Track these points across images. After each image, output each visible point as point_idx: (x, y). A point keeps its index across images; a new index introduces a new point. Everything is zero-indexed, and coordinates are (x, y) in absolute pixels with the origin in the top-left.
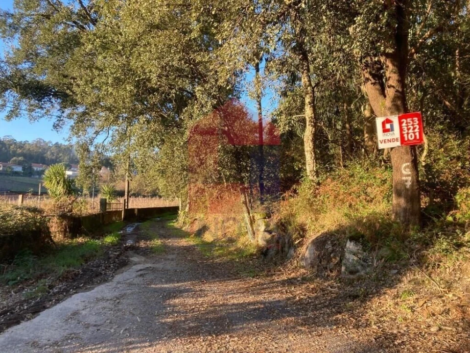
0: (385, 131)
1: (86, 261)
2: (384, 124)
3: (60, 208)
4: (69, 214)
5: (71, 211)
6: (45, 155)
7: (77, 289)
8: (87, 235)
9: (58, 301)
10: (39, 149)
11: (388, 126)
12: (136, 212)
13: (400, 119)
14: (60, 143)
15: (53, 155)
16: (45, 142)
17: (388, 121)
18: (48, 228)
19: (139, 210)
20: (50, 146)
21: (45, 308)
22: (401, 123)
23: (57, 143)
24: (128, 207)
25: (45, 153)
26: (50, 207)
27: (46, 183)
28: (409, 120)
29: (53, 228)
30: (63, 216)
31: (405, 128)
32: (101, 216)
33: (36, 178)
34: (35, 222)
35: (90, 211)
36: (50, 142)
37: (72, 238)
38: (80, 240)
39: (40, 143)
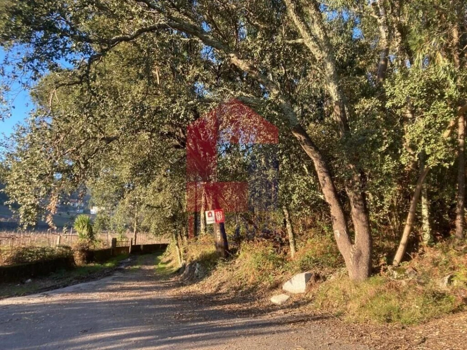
0: (209, 216)
1: (90, 273)
2: (208, 214)
3: (81, 245)
4: (86, 249)
5: (88, 247)
7: (82, 282)
8: (96, 262)
9: (73, 285)
11: (210, 215)
12: (142, 247)
13: (215, 212)
17: (210, 213)
18: (73, 257)
19: (144, 246)
21: (68, 286)
22: (215, 214)
24: (135, 243)
26: (76, 244)
27: (75, 227)
28: (218, 212)
29: (77, 257)
30: (83, 251)
31: (217, 216)
32: (111, 250)
34: (67, 254)
35: (102, 247)
37: (87, 263)
38: (92, 265)
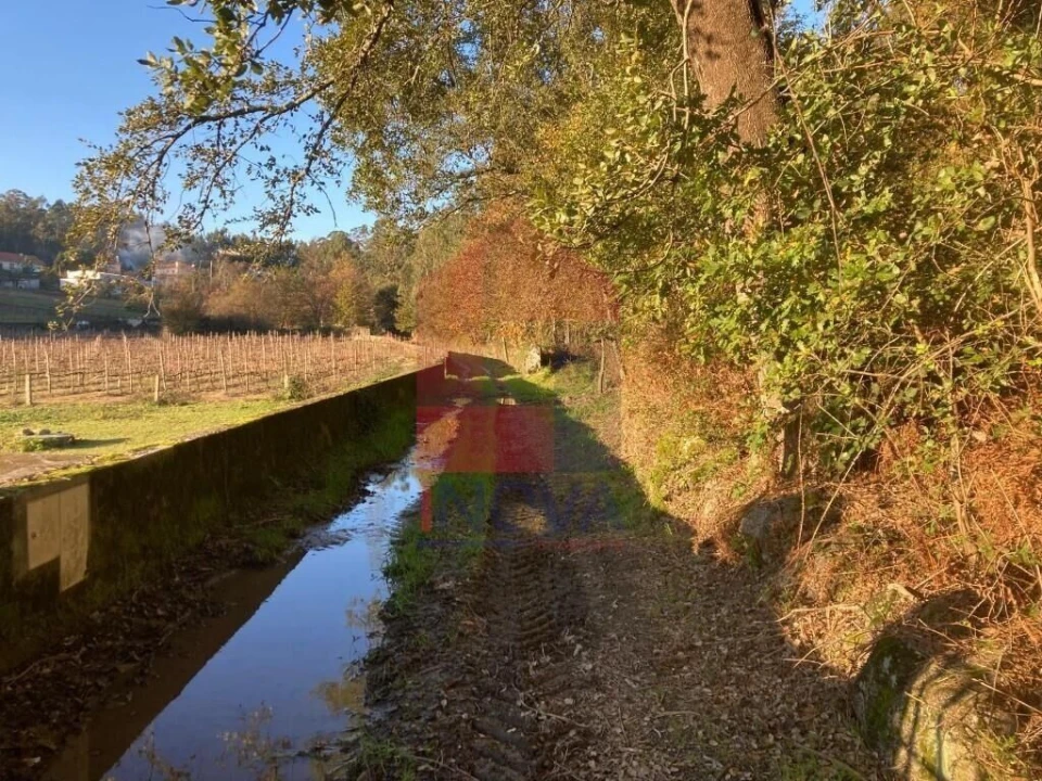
6: (31, 232)
10: (16, 217)
14: (67, 202)
15: (53, 233)
16: (30, 198)
20: (41, 210)
23: (59, 203)
25: (31, 227)
33: (7, 288)
36: (42, 200)
39: (18, 201)
